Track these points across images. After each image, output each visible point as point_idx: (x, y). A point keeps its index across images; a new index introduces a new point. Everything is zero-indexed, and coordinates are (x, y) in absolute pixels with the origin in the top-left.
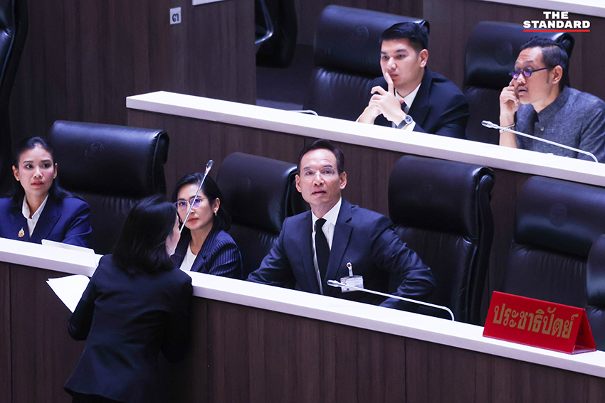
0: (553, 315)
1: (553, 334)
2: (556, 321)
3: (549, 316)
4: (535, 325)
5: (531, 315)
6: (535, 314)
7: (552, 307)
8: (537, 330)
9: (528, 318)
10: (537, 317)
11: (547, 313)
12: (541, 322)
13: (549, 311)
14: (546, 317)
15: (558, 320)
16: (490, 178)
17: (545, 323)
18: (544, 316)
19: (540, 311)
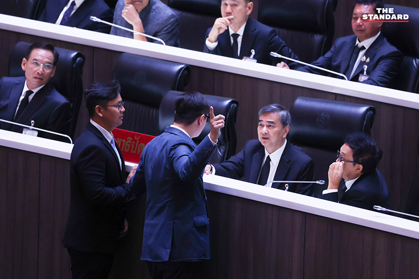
0: (138, 141)
1: (138, 153)
2: (140, 145)
3: (136, 141)
4: (126, 147)
5: (124, 141)
6: (126, 140)
7: (138, 136)
8: (127, 151)
9: (122, 143)
10: (128, 141)
11: (134, 140)
12: (130, 145)
13: (135, 138)
14: (134, 142)
15: (141, 144)
16: (82, 59)
17: (133, 146)
18: (132, 141)
19: (130, 138)
